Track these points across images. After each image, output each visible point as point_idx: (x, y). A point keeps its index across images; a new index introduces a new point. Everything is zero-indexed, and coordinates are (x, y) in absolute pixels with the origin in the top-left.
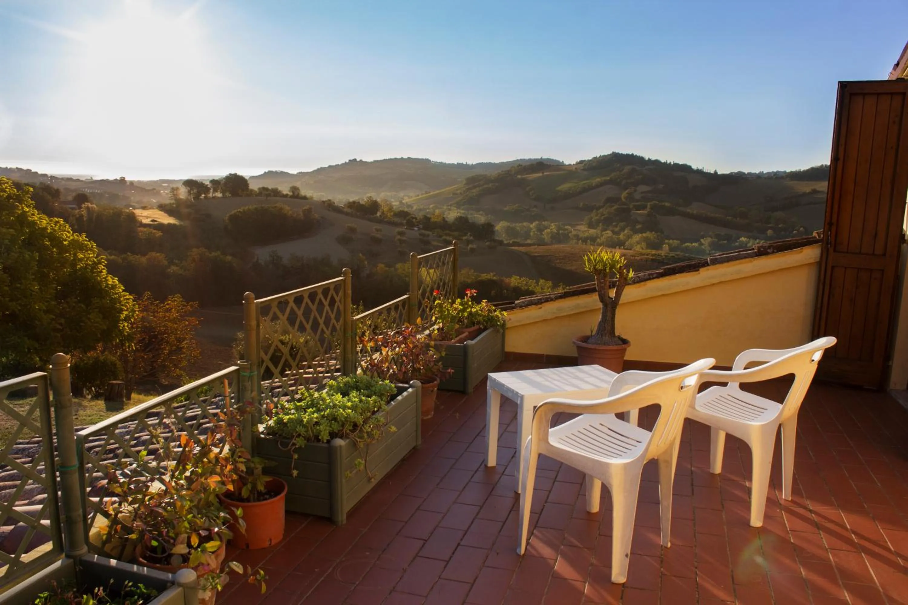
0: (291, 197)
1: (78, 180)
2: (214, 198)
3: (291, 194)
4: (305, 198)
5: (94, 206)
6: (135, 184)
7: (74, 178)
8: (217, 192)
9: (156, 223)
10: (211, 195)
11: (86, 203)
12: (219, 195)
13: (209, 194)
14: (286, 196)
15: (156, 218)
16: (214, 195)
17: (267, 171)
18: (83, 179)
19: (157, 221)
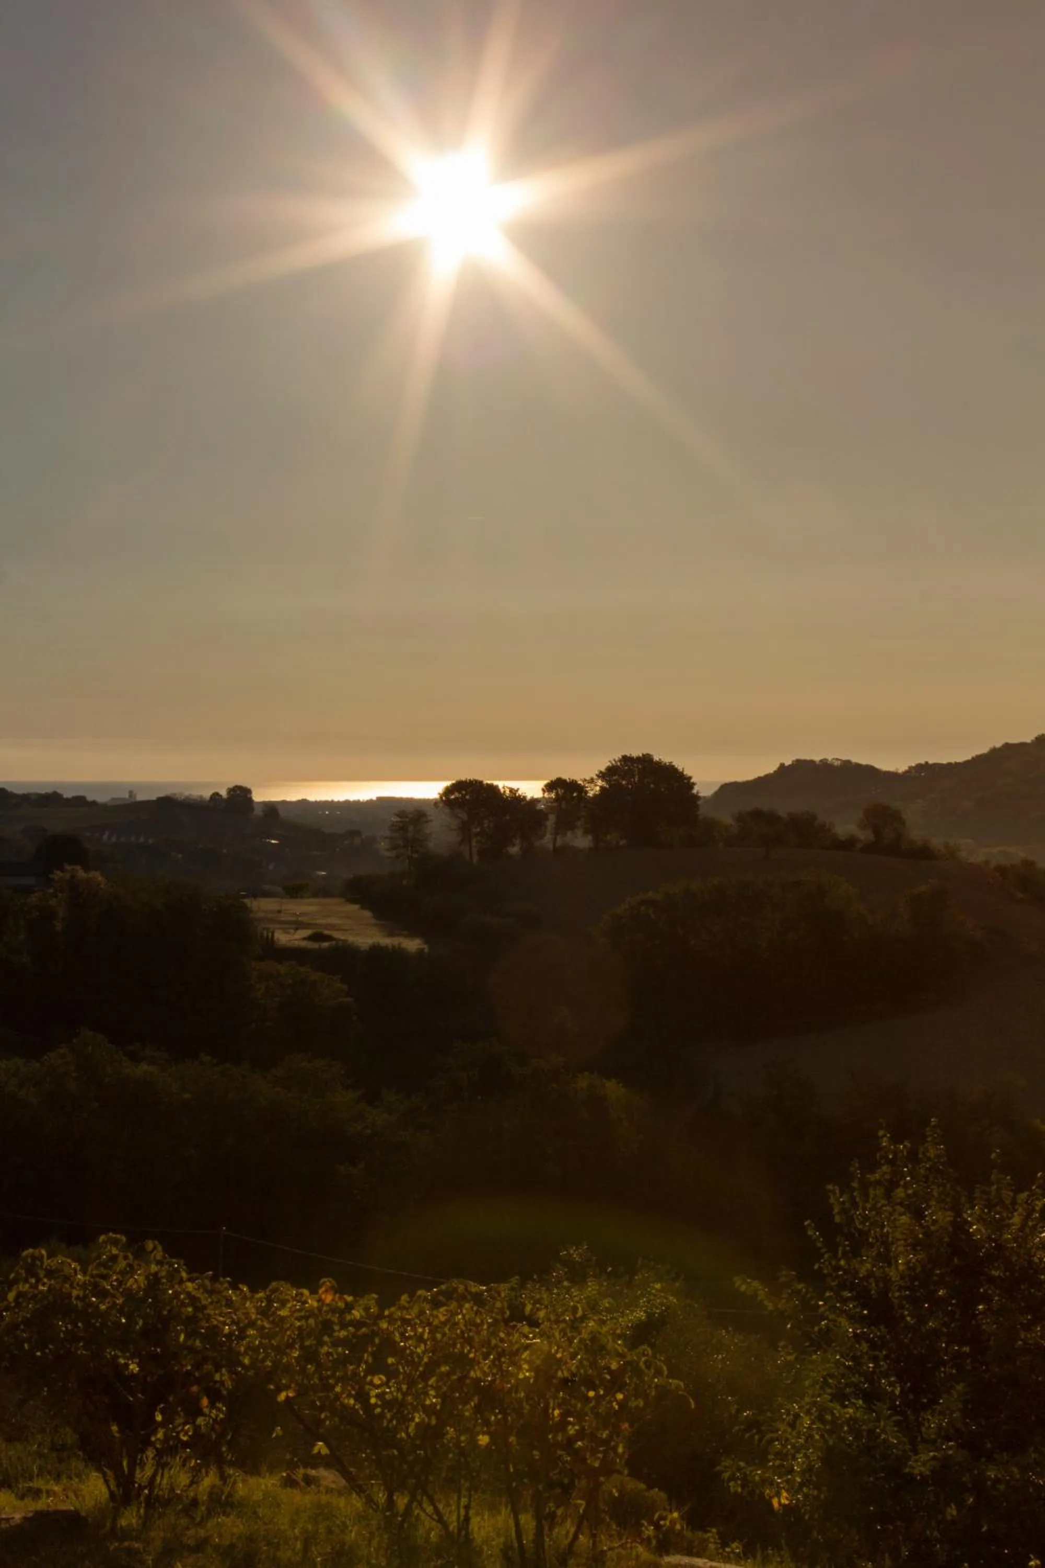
0: (869, 849)
1: (79, 801)
2: (558, 851)
3: (866, 836)
4: (924, 853)
5: (97, 876)
6: (282, 813)
7: (67, 795)
8: (572, 827)
9: (326, 945)
10: (547, 841)
11: (68, 867)
12: (581, 841)
13: (543, 836)
14: (848, 844)
15: (332, 927)
16: (559, 842)
17: (788, 762)
18: (102, 799)
19: (329, 938)
